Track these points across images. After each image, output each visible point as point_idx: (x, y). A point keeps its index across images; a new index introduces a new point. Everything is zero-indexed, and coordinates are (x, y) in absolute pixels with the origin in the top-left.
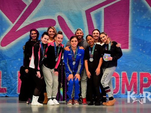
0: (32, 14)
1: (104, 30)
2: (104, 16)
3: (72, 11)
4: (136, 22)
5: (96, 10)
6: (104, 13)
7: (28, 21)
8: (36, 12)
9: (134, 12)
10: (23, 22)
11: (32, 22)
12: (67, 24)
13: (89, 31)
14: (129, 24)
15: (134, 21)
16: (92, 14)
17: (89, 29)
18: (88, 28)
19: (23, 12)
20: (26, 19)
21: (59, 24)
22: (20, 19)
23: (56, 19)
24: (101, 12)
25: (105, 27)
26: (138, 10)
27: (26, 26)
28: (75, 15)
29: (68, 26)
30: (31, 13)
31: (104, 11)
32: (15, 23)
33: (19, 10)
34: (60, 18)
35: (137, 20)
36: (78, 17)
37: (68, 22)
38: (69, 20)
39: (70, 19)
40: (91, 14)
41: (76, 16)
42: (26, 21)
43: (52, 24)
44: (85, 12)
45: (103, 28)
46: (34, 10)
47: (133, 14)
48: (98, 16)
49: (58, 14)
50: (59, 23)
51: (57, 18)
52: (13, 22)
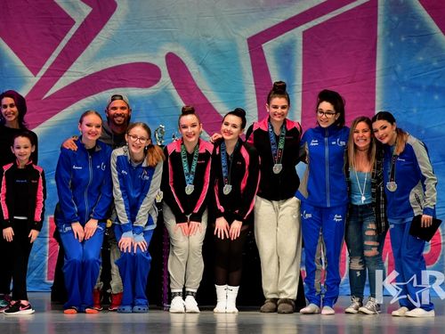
0: (89, 48)
1: (303, 95)
2: (304, 54)
3: (209, 39)
4: (395, 72)
5: (281, 37)
6: (301, 47)
7: (79, 70)
8: (103, 43)
9: (392, 44)
10: (65, 71)
11: (91, 72)
12: (194, 77)
13: (258, 98)
14: (375, 77)
15: (390, 69)
16: (268, 48)
17: (257, 94)
18: (256, 89)
19: (63, 43)
20: (74, 63)
21: (169, 79)
22: (55, 63)
23: (161, 62)
24: (293, 42)
25: (304, 85)
26: (403, 39)
27: (71, 82)
28: (218, 51)
29: (195, 85)
30: (87, 45)
31: (301, 39)
32: (41, 73)
33: (52, 35)
34: (172, 60)
35: (399, 68)
36: (225, 56)
37: (196, 71)
38: (199, 66)
39: (202, 64)
40: (264, 49)
41: (219, 53)
42: (72, 68)
43: (149, 78)
44: (246, 41)
45: (300, 90)
46: (98, 36)
47: (389, 51)
48: (285, 54)
49: (168, 48)
50: (171, 76)
51: (164, 60)
52: (35, 71)
